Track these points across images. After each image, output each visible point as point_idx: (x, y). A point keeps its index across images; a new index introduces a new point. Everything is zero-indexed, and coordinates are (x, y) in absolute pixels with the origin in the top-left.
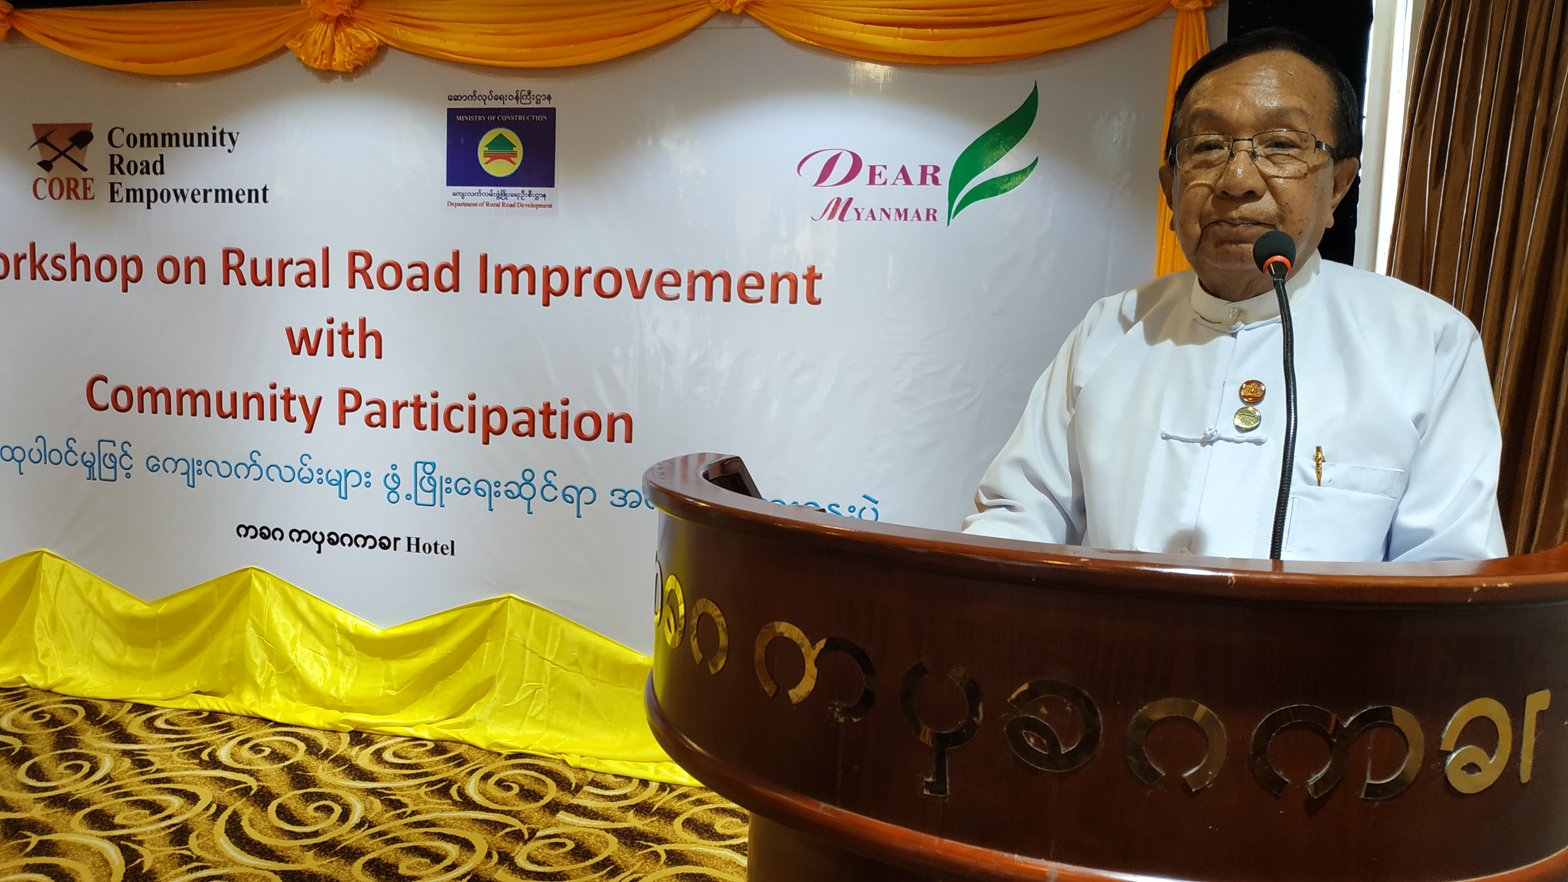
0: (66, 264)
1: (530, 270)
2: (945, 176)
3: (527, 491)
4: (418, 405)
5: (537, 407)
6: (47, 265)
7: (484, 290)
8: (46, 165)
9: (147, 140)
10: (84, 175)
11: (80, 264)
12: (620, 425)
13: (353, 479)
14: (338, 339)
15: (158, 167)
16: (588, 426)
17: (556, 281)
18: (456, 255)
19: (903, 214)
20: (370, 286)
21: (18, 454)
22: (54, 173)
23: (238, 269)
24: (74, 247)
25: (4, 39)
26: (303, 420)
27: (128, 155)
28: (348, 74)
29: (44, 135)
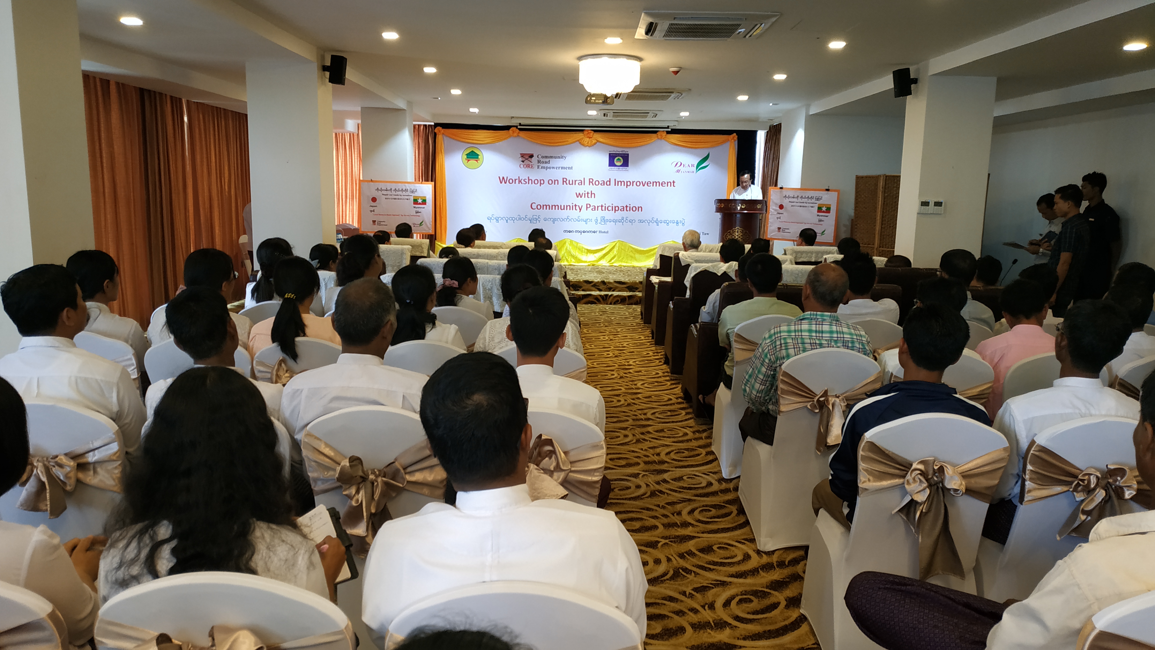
0: (527, 181)
1: (624, 182)
2: (695, 166)
3: (622, 221)
4: (602, 206)
5: (625, 206)
6: (522, 181)
7: (615, 185)
8: (523, 161)
9: (546, 157)
10: (531, 163)
11: (530, 181)
12: (640, 208)
13: (589, 220)
14: (586, 195)
15: (549, 162)
16: (634, 209)
17: (629, 184)
18: (610, 179)
19: (689, 172)
20: (593, 185)
21: (513, 219)
22: (524, 163)
23: (566, 182)
24: (529, 177)
25: (516, 137)
26: (578, 210)
27: (542, 160)
28: (590, 147)
29: (522, 155)
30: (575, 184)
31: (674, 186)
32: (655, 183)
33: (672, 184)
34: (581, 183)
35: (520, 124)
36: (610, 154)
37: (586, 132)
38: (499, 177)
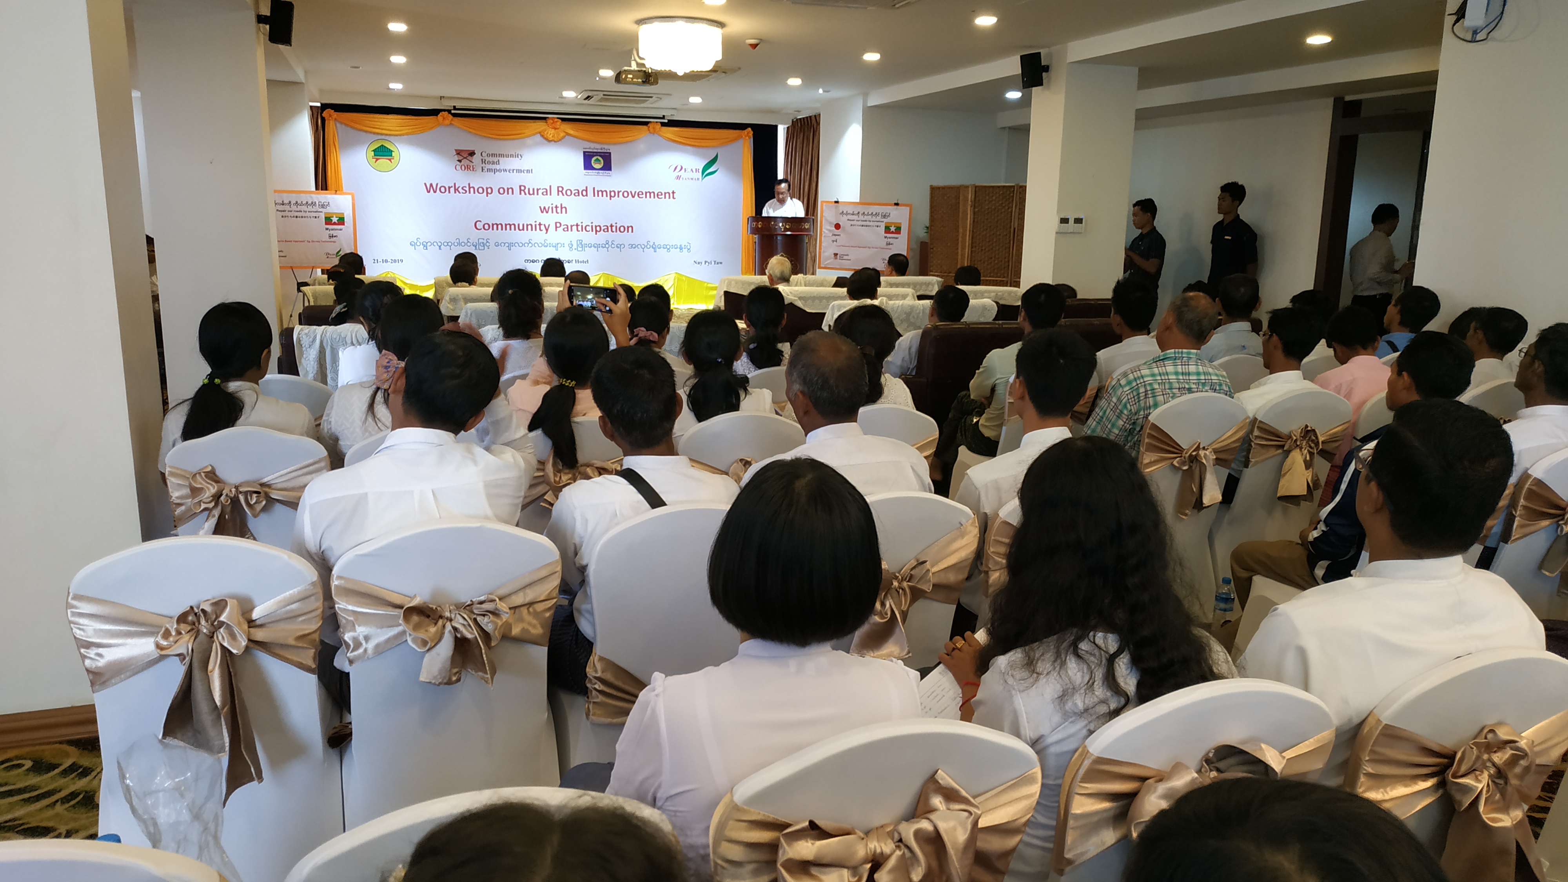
0: (467, 189)
1: (606, 191)
2: (701, 171)
3: (607, 246)
4: (577, 225)
5: (609, 225)
6: (460, 189)
7: (594, 196)
8: (460, 161)
9: (493, 155)
10: (471, 164)
12: (630, 229)
13: (559, 245)
14: (554, 209)
15: (498, 163)
16: (622, 229)
18: (587, 188)
19: (692, 179)
20: (563, 195)
21: (450, 244)
22: (462, 163)
23: (524, 191)
24: (469, 184)
25: (447, 125)
26: (545, 231)
27: (487, 159)
28: (555, 142)
29: (459, 153)
30: (538, 194)
31: (674, 198)
32: (648, 194)
33: (671, 195)
34: (547, 192)
35: (454, 107)
36: (584, 152)
37: (550, 121)
38: (425, 184)
